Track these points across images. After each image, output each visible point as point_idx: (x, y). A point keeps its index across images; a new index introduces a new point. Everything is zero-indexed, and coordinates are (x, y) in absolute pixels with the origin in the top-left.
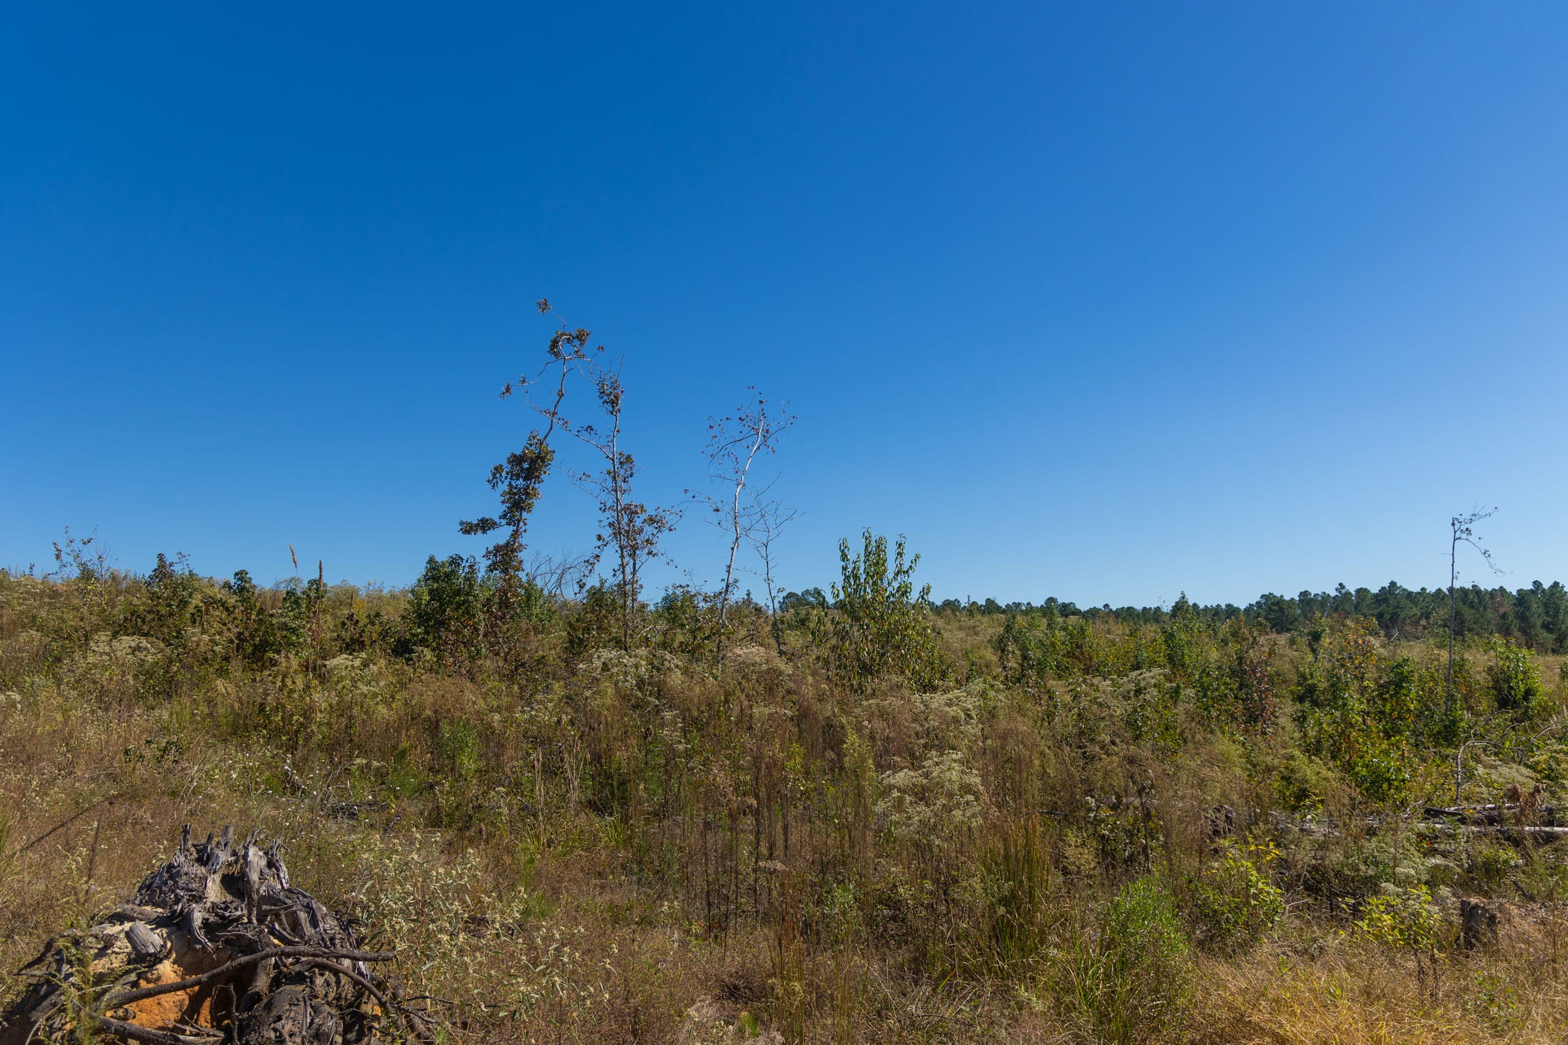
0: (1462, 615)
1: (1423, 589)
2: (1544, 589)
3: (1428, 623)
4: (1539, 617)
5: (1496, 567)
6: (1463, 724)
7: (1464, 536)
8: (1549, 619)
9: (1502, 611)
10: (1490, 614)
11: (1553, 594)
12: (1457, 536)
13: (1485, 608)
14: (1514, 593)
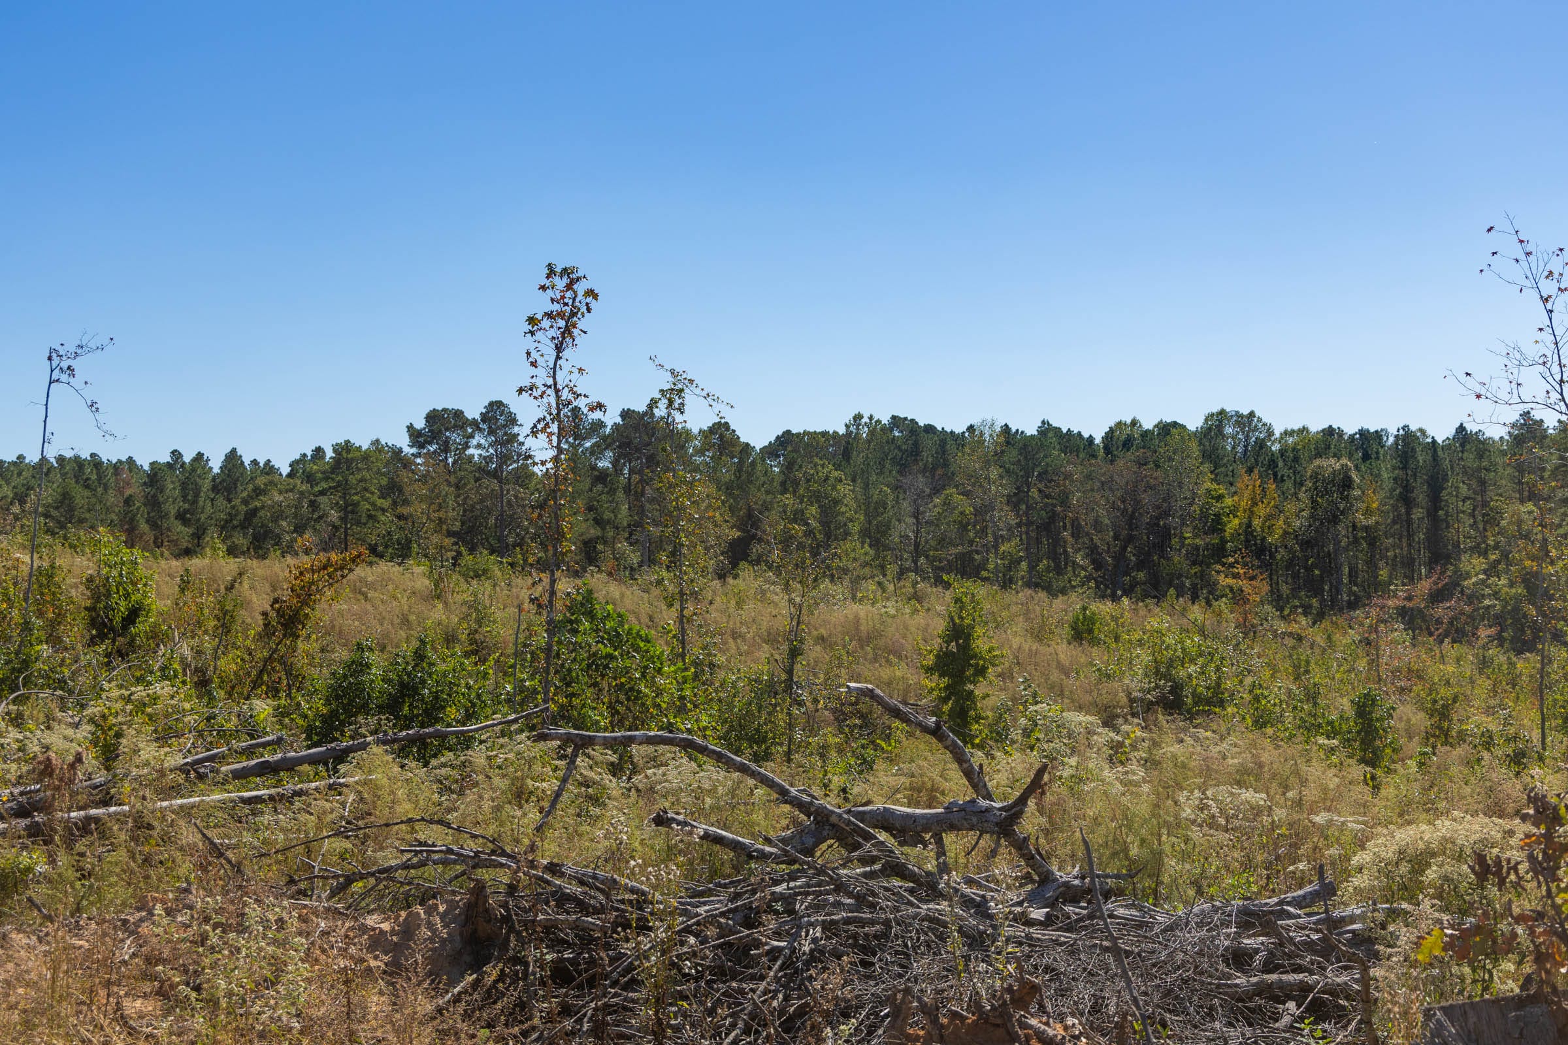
0: (71, 498)
1: (21, 457)
2: (184, 463)
3: (23, 511)
4: (174, 503)
5: (105, 428)
6: (39, 665)
7: (64, 377)
8: (187, 506)
9: (128, 492)
10: (112, 498)
11: (194, 470)
12: (55, 377)
13: (106, 489)
14: (146, 467)
